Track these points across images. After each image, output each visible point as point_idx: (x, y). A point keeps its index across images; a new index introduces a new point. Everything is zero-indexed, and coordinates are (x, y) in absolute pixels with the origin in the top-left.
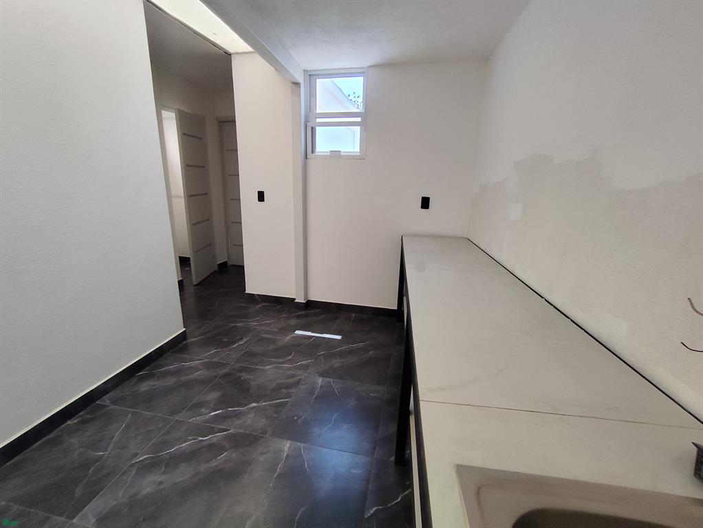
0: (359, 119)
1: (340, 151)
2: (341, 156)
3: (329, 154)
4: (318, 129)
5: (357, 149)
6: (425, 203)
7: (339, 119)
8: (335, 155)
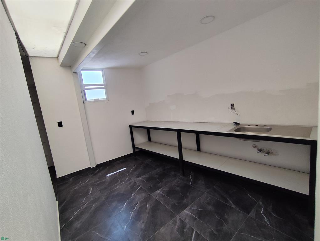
0: (103, 86)
1: (98, 99)
2: (99, 101)
3: (93, 100)
4: (86, 91)
5: (105, 97)
6: (133, 113)
7: (95, 87)
8: (97, 101)
